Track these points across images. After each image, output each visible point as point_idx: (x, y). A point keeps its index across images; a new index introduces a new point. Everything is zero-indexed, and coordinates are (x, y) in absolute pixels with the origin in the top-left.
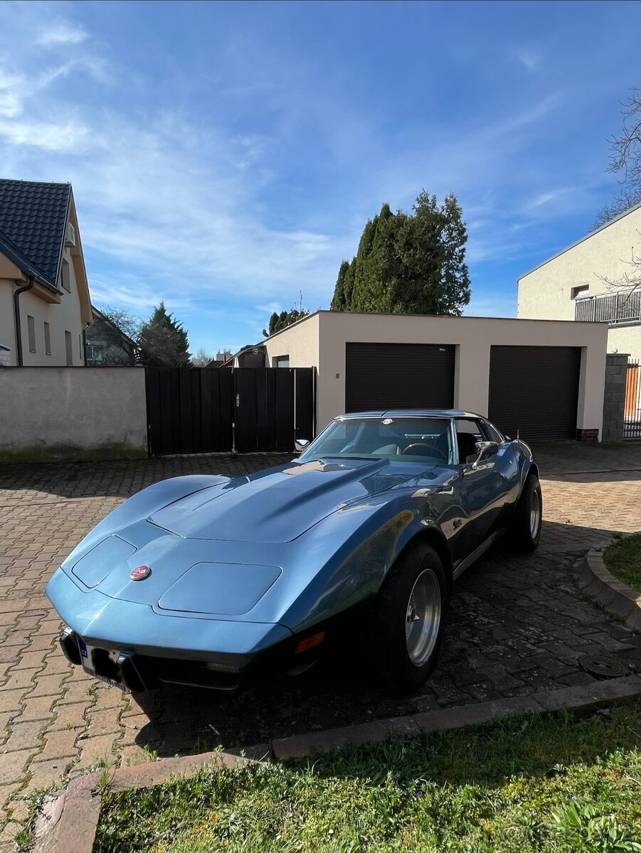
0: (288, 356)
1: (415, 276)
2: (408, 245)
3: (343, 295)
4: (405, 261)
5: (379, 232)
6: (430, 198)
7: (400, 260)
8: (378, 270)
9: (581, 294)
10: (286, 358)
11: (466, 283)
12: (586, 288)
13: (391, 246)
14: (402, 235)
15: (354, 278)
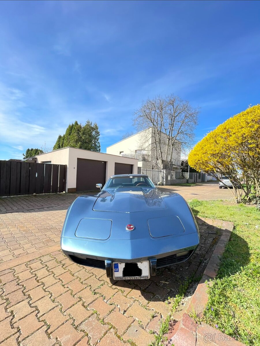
0: (51, 161)
1: (86, 143)
2: (84, 134)
3: (59, 145)
4: (83, 138)
5: (74, 128)
6: (90, 122)
7: (81, 137)
8: (74, 139)
9: (122, 153)
10: (50, 162)
11: (99, 146)
12: (123, 152)
13: (78, 133)
14: (82, 131)
15: (64, 140)
